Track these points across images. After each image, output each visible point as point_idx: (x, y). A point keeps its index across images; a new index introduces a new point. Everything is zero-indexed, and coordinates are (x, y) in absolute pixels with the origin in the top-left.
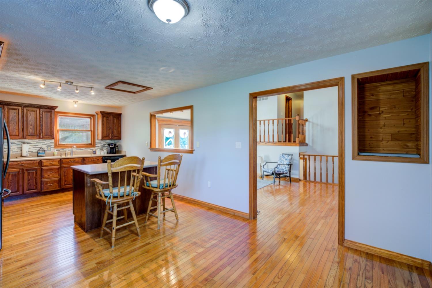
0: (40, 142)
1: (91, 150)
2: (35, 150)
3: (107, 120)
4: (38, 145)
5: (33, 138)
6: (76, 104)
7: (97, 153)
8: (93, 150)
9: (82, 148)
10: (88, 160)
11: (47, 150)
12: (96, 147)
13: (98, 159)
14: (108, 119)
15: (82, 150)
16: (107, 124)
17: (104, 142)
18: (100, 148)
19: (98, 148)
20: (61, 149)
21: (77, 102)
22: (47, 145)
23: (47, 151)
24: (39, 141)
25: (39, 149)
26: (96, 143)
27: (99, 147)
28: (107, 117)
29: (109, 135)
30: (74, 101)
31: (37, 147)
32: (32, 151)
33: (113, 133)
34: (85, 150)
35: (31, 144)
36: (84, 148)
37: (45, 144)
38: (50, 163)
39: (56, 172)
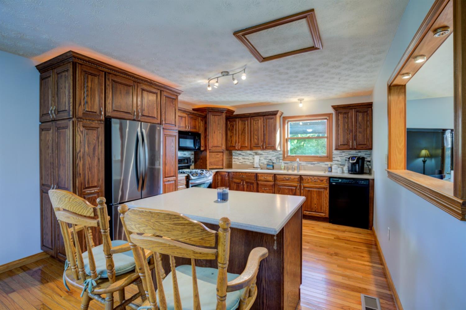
0: (271, 153)
1: (327, 166)
2: (265, 162)
3: (344, 118)
4: (268, 157)
5: (258, 149)
6: (301, 103)
7: (333, 170)
8: (328, 165)
9: (313, 162)
10: (307, 180)
11: (276, 162)
12: (333, 161)
13: (322, 181)
14: (346, 116)
15: (314, 164)
16: (344, 125)
17: (347, 154)
18: (340, 163)
19: (336, 162)
20: (289, 162)
21: (303, 99)
22: (276, 156)
23: (277, 164)
24: (269, 152)
25: (268, 160)
26: (333, 155)
27: (338, 161)
28: (345, 113)
29: (348, 142)
30: (299, 100)
31: (268, 158)
32: (264, 163)
33: (355, 138)
34: (318, 165)
35: (263, 155)
36: (316, 162)
37: (274, 155)
38: (264, 178)
39: (269, 190)
